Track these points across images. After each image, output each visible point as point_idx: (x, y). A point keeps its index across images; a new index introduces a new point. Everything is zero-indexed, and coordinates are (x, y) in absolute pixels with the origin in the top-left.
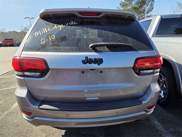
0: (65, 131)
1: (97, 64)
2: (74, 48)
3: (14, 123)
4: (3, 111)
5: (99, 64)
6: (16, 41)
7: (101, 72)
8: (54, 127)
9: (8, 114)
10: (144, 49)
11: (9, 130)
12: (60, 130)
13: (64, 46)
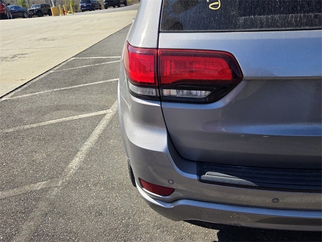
0: (218, 231)
2: (316, 16)
3: (89, 207)
4: (53, 178)
6: (9, 4)
8: (186, 221)
9: (66, 186)
11: (83, 222)
12: (204, 228)
13: (282, 13)
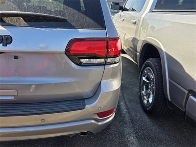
1: (2, 44)
5: (5, 44)
7: (16, 58)
10: (88, 27)
